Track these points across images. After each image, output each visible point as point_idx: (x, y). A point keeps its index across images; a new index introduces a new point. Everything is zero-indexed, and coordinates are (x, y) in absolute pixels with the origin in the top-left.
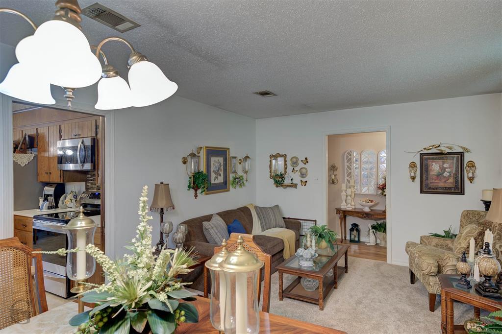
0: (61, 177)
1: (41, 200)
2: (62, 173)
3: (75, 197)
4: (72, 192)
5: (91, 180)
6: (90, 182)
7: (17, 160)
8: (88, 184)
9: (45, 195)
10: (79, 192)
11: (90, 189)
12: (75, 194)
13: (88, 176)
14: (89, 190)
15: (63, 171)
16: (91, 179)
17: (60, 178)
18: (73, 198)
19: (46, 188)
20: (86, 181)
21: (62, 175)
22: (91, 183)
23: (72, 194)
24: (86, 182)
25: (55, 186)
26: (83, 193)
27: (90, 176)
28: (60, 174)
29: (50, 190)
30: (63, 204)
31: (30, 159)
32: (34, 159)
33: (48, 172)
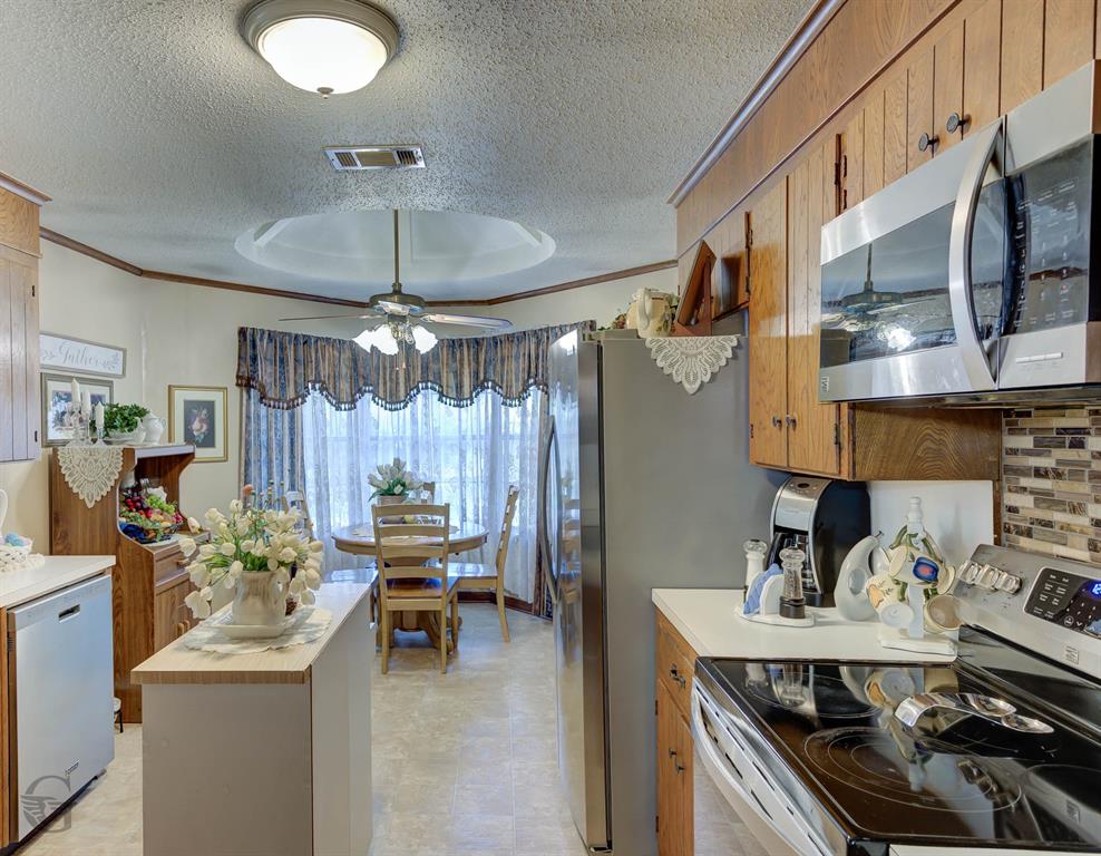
0: (838, 443)
1: (755, 559)
2: (845, 419)
3: (928, 571)
4: (904, 537)
5: (1039, 473)
6: (1024, 482)
7: (671, 365)
8: (1011, 499)
9: (777, 529)
10: (951, 543)
11: (1029, 534)
12: (921, 553)
13: (1011, 441)
14: (1024, 542)
15: (855, 406)
16: (1034, 462)
17: (833, 447)
18: (913, 580)
19: (785, 494)
20: (997, 472)
21: (845, 433)
22: (1043, 498)
23: (903, 548)
24: (997, 481)
25: (821, 487)
26: (974, 559)
27: (1027, 442)
28: (837, 428)
29: (797, 509)
30: (855, 592)
31: (718, 358)
32: (735, 356)
33: (783, 416)
